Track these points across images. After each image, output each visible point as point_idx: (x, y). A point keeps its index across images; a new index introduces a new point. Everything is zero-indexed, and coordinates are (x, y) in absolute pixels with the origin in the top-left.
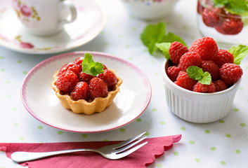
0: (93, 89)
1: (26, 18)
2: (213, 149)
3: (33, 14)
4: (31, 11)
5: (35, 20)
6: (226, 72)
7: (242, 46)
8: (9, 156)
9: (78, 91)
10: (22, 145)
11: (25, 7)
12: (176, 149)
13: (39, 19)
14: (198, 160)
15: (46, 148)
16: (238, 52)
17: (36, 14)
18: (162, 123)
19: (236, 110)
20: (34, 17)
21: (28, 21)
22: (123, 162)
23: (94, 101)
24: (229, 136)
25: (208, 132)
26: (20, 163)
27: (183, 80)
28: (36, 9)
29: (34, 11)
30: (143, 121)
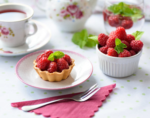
0: (60, 65)
1: (5, 36)
2: (135, 88)
3: (10, 33)
4: (9, 31)
5: (11, 36)
6: (135, 45)
7: (138, 32)
8: (20, 109)
9: (52, 67)
10: (26, 102)
11: (5, 29)
12: (115, 91)
13: (13, 35)
14: (129, 95)
15: (40, 102)
16: (137, 35)
17: (12, 32)
18: (102, 80)
19: (140, 68)
20: (10, 34)
21: (7, 37)
22: (88, 102)
23: (63, 72)
24: (141, 81)
25: (129, 81)
26: (29, 111)
27: (112, 52)
28: (12, 29)
29: (10, 30)
30: (90, 81)
